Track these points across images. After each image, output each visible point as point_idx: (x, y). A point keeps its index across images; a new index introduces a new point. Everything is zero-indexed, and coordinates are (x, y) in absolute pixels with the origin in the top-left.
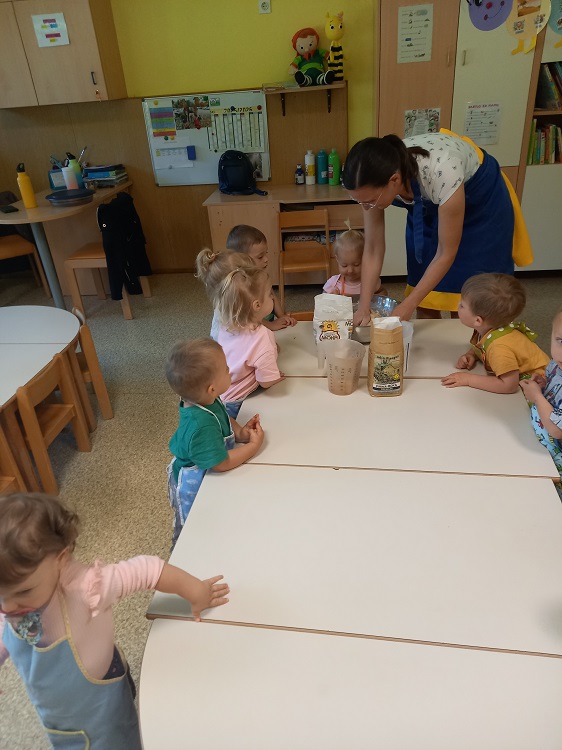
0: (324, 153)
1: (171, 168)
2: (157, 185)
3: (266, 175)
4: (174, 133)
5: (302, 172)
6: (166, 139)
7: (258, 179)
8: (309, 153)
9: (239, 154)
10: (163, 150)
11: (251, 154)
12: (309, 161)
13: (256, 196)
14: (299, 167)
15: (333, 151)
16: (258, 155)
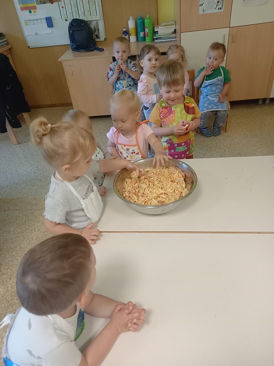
0: (141, 18)
1: (36, 34)
2: (29, 47)
3: (102, 36)
4: (35, 8)
5: (127, 33)
6: (30, 12)
7: (97, 40)
8: (131, 18)
9: (82, 21)
10: (29, 20)
11: (91, 21)
12: (131, 25)
13: (95, 52)
14: (125, 30)
15: (147, 16)
16: (96, 22)
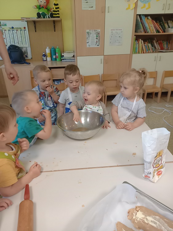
0: (53, 48)
3: (30, 56)
5: (45, 55)
7: (26, 58)
8: (48, 48)
11: (22, 47)
12: (48, 51)
14: (44, 54)
15: (57, 47)
16: (25, 48)
